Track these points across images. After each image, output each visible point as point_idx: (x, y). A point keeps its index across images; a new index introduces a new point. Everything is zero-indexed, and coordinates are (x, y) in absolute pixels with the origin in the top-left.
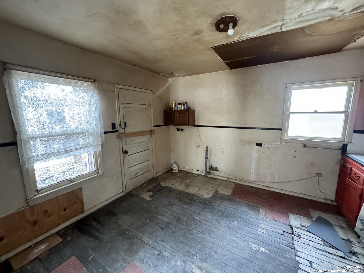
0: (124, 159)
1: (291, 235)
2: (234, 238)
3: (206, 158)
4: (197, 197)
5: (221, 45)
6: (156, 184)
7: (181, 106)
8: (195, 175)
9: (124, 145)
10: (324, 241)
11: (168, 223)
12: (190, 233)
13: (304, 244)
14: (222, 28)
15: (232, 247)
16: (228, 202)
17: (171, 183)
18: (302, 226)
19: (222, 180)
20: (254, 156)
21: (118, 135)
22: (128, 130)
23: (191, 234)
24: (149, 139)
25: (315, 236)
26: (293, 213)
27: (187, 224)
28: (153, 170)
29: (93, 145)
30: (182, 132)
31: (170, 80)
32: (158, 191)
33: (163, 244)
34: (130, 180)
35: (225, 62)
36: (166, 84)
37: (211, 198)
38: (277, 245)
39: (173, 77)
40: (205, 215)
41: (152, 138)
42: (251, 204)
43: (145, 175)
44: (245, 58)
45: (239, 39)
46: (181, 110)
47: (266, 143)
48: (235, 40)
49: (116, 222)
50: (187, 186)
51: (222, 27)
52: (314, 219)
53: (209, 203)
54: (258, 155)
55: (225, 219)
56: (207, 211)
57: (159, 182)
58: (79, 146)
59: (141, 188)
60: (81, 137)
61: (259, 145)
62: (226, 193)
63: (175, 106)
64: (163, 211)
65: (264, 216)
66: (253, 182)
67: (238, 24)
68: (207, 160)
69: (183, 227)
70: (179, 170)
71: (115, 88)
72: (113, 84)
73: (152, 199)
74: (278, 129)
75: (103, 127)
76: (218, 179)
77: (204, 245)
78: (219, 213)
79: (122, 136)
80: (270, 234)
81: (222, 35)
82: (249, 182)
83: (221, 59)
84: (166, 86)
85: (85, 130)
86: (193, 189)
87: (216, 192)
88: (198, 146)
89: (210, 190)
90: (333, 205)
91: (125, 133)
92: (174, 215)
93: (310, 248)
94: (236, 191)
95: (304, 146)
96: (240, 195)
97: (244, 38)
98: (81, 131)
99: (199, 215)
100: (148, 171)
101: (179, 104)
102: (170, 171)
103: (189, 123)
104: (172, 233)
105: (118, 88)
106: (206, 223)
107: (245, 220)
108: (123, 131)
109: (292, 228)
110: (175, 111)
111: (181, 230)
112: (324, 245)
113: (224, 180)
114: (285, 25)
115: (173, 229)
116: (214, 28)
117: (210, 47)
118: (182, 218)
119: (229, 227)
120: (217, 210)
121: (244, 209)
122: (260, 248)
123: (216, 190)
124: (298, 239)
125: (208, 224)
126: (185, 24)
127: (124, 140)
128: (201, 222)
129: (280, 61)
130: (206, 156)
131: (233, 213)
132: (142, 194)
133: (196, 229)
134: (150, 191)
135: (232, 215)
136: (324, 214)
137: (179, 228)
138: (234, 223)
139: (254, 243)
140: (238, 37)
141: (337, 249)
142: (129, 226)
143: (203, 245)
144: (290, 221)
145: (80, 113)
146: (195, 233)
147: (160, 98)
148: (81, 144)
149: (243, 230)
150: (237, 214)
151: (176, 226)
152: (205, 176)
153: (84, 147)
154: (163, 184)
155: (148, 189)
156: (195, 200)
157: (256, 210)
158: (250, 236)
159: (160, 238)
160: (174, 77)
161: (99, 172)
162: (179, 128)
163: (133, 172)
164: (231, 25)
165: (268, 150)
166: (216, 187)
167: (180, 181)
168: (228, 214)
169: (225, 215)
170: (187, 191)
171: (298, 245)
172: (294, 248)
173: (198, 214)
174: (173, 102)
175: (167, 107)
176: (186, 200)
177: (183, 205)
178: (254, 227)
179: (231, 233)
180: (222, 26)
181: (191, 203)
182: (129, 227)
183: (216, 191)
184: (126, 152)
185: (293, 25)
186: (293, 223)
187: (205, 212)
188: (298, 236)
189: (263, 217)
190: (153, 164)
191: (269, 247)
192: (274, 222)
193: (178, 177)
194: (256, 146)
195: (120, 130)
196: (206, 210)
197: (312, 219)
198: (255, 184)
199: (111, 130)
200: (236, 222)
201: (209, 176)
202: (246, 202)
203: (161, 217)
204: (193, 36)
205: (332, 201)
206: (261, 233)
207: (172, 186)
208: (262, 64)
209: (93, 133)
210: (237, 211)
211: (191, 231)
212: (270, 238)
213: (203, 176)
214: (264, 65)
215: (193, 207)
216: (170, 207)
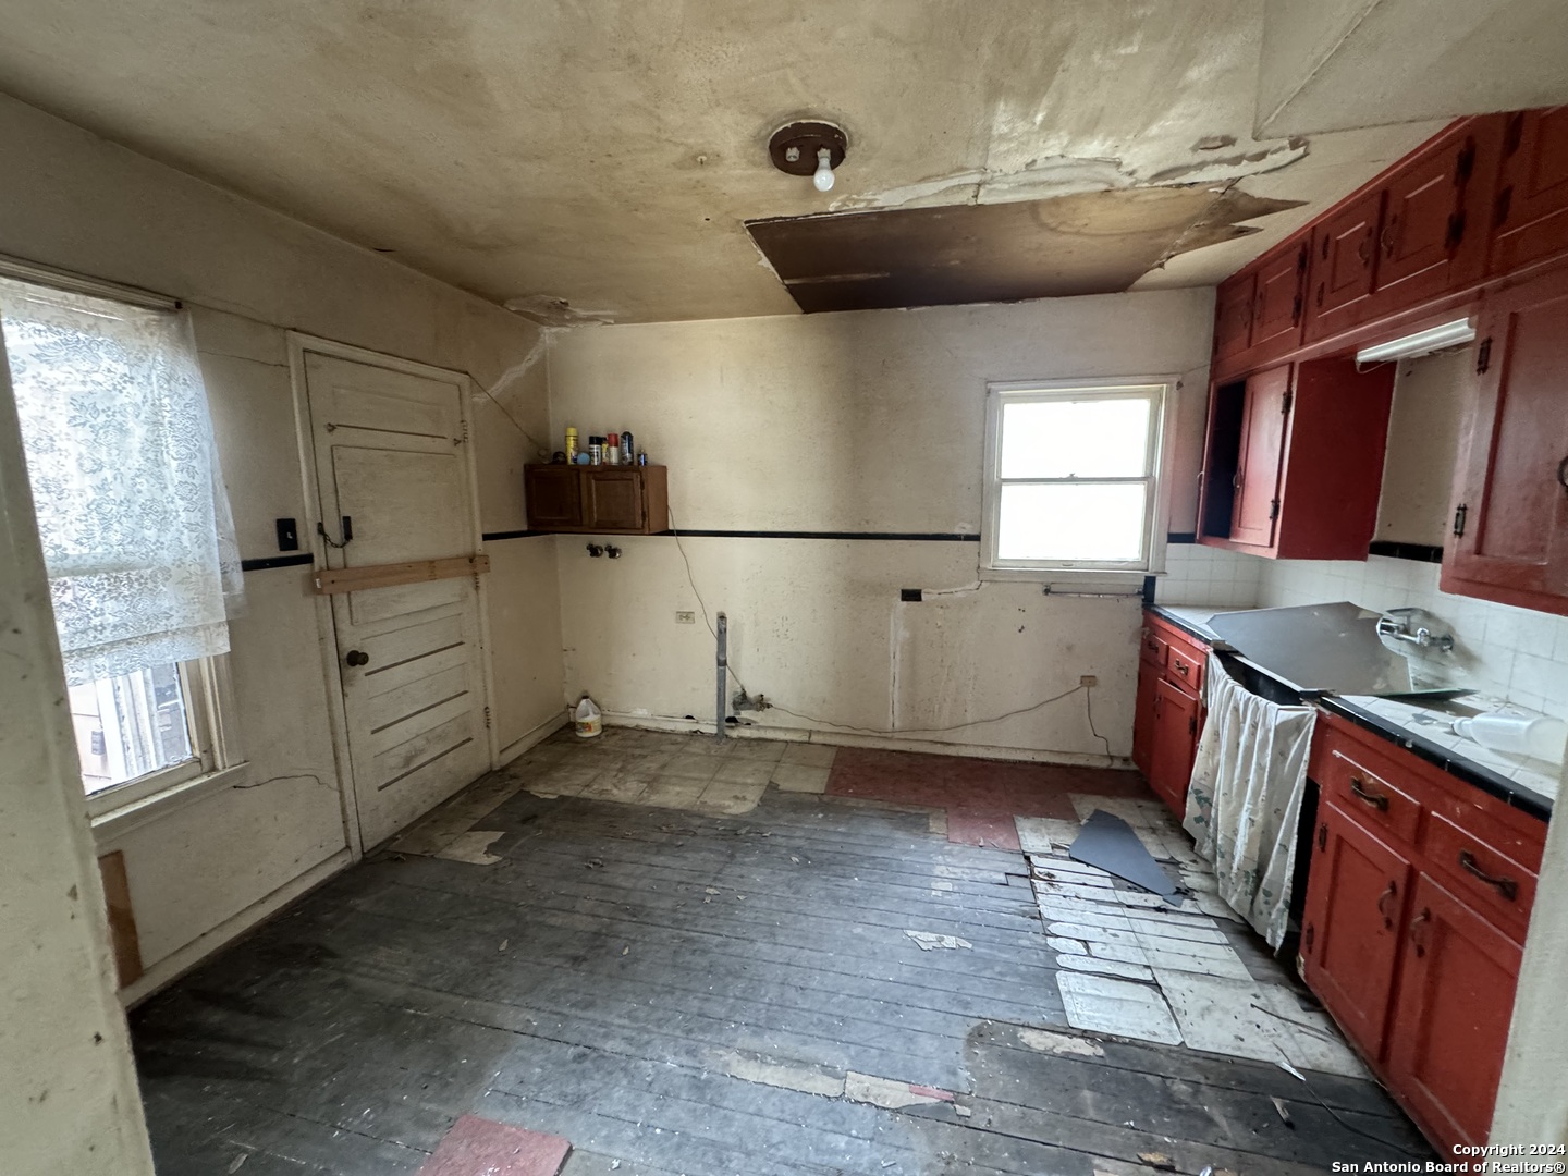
0: (347, 690)
1: (1027, 881)
2: (859, 930)
3: (722, 663)
4: (701, 817)
5: (781, 218)
6: (511, 795)
7: (604, 450)
8: (674, 737)
9: (344, 626)
10: (1114, 876)
11: (597, 934)
12: (695, 950)
13: (1064, 897)
14: (792, 159)
15: (855, 959)
16: (820, 816)
17: (578, 782)
18: (1054, 847)
19: (786, 742)
20: (896, 639)
21: (312, 577)
22: (363, 553)
23: (698, 952)
24: (464, 598)
25: (1091, 870)
26: (1027, 813)
27: (675, 921)
28: (489, 736)
29: (181, 626)
30: (612, 560)
31: (549, 334)
32: (525, 821)
33: (589, 1014)
34: (381, 788)
35: (787, 282)
36: (533, 351)
37: (753, 813)
38: (992, 920)
39: (562, 323)
40: (742, 877)
41: (477, 588)
42: (899, 809)
43: (449, 761)
44: (858, 277)
45: (845, 208)
46: (606, 468)
47: (931, 588)
48: (831, 210)
49: (342, 984)
50: (653, 782)
51: (795, 157)
52: (1084, 822)
53: (749, 832)
54: (908, 635)
55: (818, 875)
56: (747, 860)
57: (523, 785)
58: (100, 637)
59: (434, 822)
60: (109, 591)
61: (912, 595)
62: (810, 788)
63: (578, 449)
64: (563, 894)
65: (943, 839)
66: (897, 735)
67: (848, 154)
68: (725, 671)
69: (665, 935)
70: (605, 727)
71: (291, 347)
72: (276, 327)
73: (505, 859)
74: (969, 538)
75: (234, 537)
76: (772, 741)
77: (756, 978)
78: (795, 859)
79: (334, 584)
80: (969, 889)
81: (789, 183)
82: (883, 735)
83: (773, 269)
84: (533, 357)
85: (133, 554)
86: (678, 789)
87: (772, 787)
88: (686, 617)
89: (745, 785)
90: (1128, 771)
91: (345, 567)
92: (614, 900)
93: (1081, 904)
94: (842, 774)
95: (1047, 591)
96: (856, 783)
97: (860, 207)
98: (109, 559)
99: (720, 880)
100: (464, 742)
101: (599, 441)
102: (564, 736)
103: (646, 522)
104: (623, 967)
105: (305, 351)
106: (749, 903)
107: (887, 865)
108: (336, 557)
109: (1027, 858)
110: (577, 469)
111: (656, 947)
112: (1117, 887)
113: (792, 742)
114: (987, 186)
115: (623, 950)
116: (766, 154)
117: (739, 222)
118: (652, 905)
119: (836, 900)
120: (784, 852)
121: (879, 829)
122: (943, 939)
123: (771, 782)
124: (1047, 887)
125: (757, 903)
126: (658, 118)
127: (342, 599)
128: (730, 902)
129: (967, 303)
130: (718, 653)
131: (844, 850)
132: (450, 844)
133: (714, 931)
134: (483, 825)
135: (839, 858)
136: (1109, 802)
137: (645, 943)
138: (849, 883)
139: (922, 928)
140: (841, 201)
141: (1147, 891)
142: (414, 985)
143: (751, 979)
144: (1022, 839)
145: (101, 467)
146: (717, 946)
147: (505, 409)
148: (115, 626)
149: (883, 897)
150: (858, 850)
151: (632, 937)
152: (720, 737)
153: (128, 642)
154: (544, 791)
155: (474, 818)
156: (691, 829)
157: (916, 826)
158: (908, 910)
159: (573, 997)
160: (568, 321)
161: (219, 764)
162: (596, 543)
163: (392, 753)
164: (824, 156)
165: (941, 612)
166: (767, 772)
167: (618, 766)
168: (826, 856)
169: (812, 863)
170: (656, 800)
171: (1049, 904)
172: (1039, 917)
173: (715, 879)
174: (566, 431)
175: (543, 453)
176: (656, 836)
177: (646, 856)
178: (916, 880)
179: (846, 917)
180: (793, 154)
181: (680, 843)
182: (416, 990)
183: (768, 786)
184: (356, 659)
185: (1010, 191)
186: (1030, 844)
187: (743, 864)
188: (1046, 878)
189: (941, 842)
190: (487, 708)
191: (968, 927)
192: (974, 851)
193: (605, 752)
194: (903, 599)
195: (323, 554)
196: (743, 857)
197: (1080, 821)
198: (905, 739)
199: (274, 552)
200: (857, 876)
201: (734, 734)
202: (880, 807)
203: (560, 921)
204: (680, 168)
205: (1125, 760)
206: (939, 893)
207: (585, 794)
208: (910, 304)
209: (179, 567)
210: (856, 841)
211: (698, 942)
212: (969, 904)
213: (710, 736)
214: (915, 310)
215: (688, 855)
216: (591, 876)
